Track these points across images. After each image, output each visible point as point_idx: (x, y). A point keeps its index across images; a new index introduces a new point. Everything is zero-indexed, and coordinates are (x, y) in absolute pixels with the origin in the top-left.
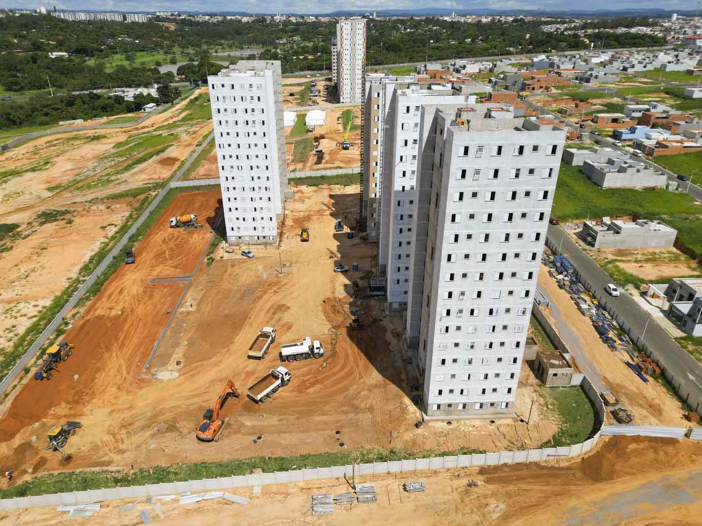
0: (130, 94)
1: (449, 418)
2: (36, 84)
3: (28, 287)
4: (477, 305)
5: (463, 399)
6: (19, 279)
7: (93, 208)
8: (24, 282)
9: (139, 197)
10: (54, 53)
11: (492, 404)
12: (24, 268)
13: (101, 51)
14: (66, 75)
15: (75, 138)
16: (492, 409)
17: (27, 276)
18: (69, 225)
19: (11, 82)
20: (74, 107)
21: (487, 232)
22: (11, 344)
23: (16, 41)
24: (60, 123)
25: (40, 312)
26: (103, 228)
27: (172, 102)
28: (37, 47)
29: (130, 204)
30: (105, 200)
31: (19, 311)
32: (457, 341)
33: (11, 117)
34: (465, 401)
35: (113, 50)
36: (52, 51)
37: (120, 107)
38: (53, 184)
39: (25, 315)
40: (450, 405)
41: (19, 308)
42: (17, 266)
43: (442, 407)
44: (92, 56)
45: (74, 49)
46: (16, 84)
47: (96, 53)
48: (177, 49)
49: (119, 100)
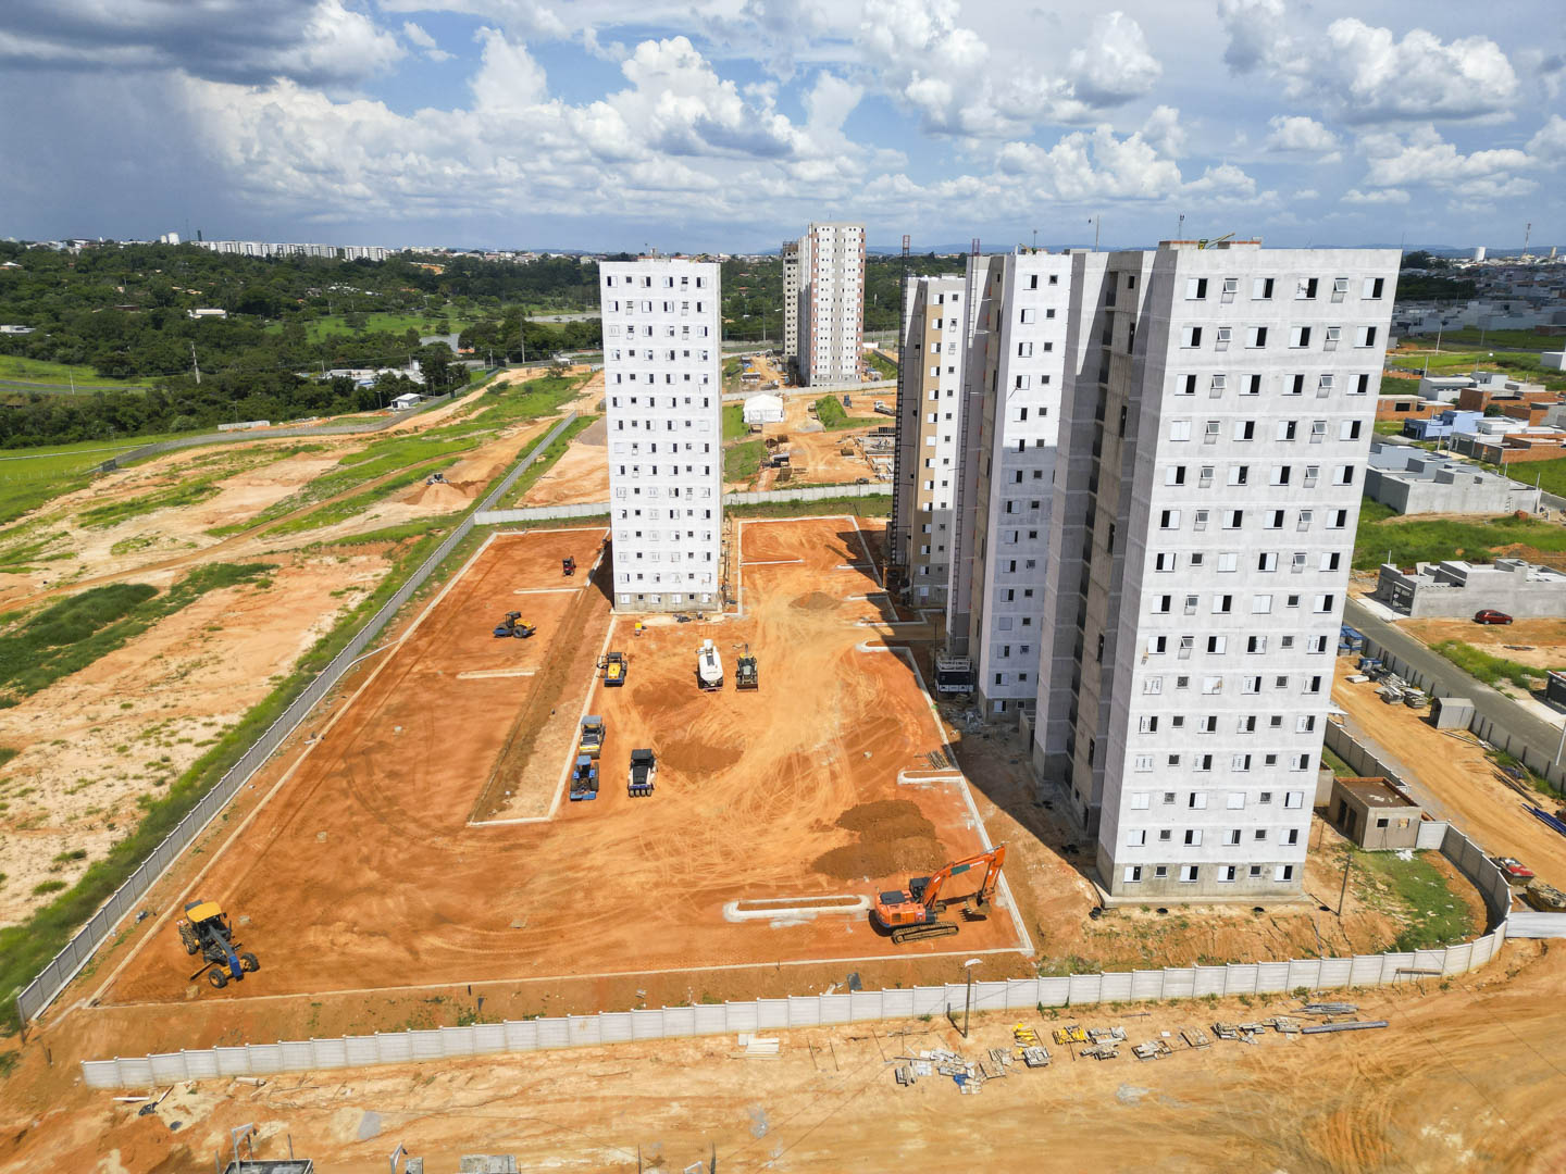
0: (365, 377)
1: (1161, 900)
2: (163, 365)
3: (189, 693)
4: (1222, 626)
5: (1189, 856)
6: (168, 679)
7: (310, 562)
8: (178, 685)
9: (408, 541)
10: (198, 311)
11: (1255, 870)
12: (174, 663)
13: (296, 308)
14: (224, 349)
15: (258, 450)
16: (1254, 882)
17: (186, 674)
18: (263, 590)
19: (112, 360)
20: (248, 400)
21: (1244, 462)
22: (165, 789)
23: (121, 289)
24: (221, 427)
25: (219, 735)
26: (337, 595)
27: (452, 392)
28: (165, 299)
29: (389, 555)
30: (337, 547)
31: (173, 734)
32: (1179, 713)
33: (118, 415)
34: (1195, 861)
35: (321, 307)
36: (194, 306)
37: (345, 400)
38: (219, 524)
39: (189, 741)
40: (1161, 870)
41: (172, 728)
42: (160, 657)
43: (1144, 875)
44: (276, 318)
45: (239, 304)
46: (122, 363)
47: (285, 312)
48: (449, 307)
49: (344, 387)
